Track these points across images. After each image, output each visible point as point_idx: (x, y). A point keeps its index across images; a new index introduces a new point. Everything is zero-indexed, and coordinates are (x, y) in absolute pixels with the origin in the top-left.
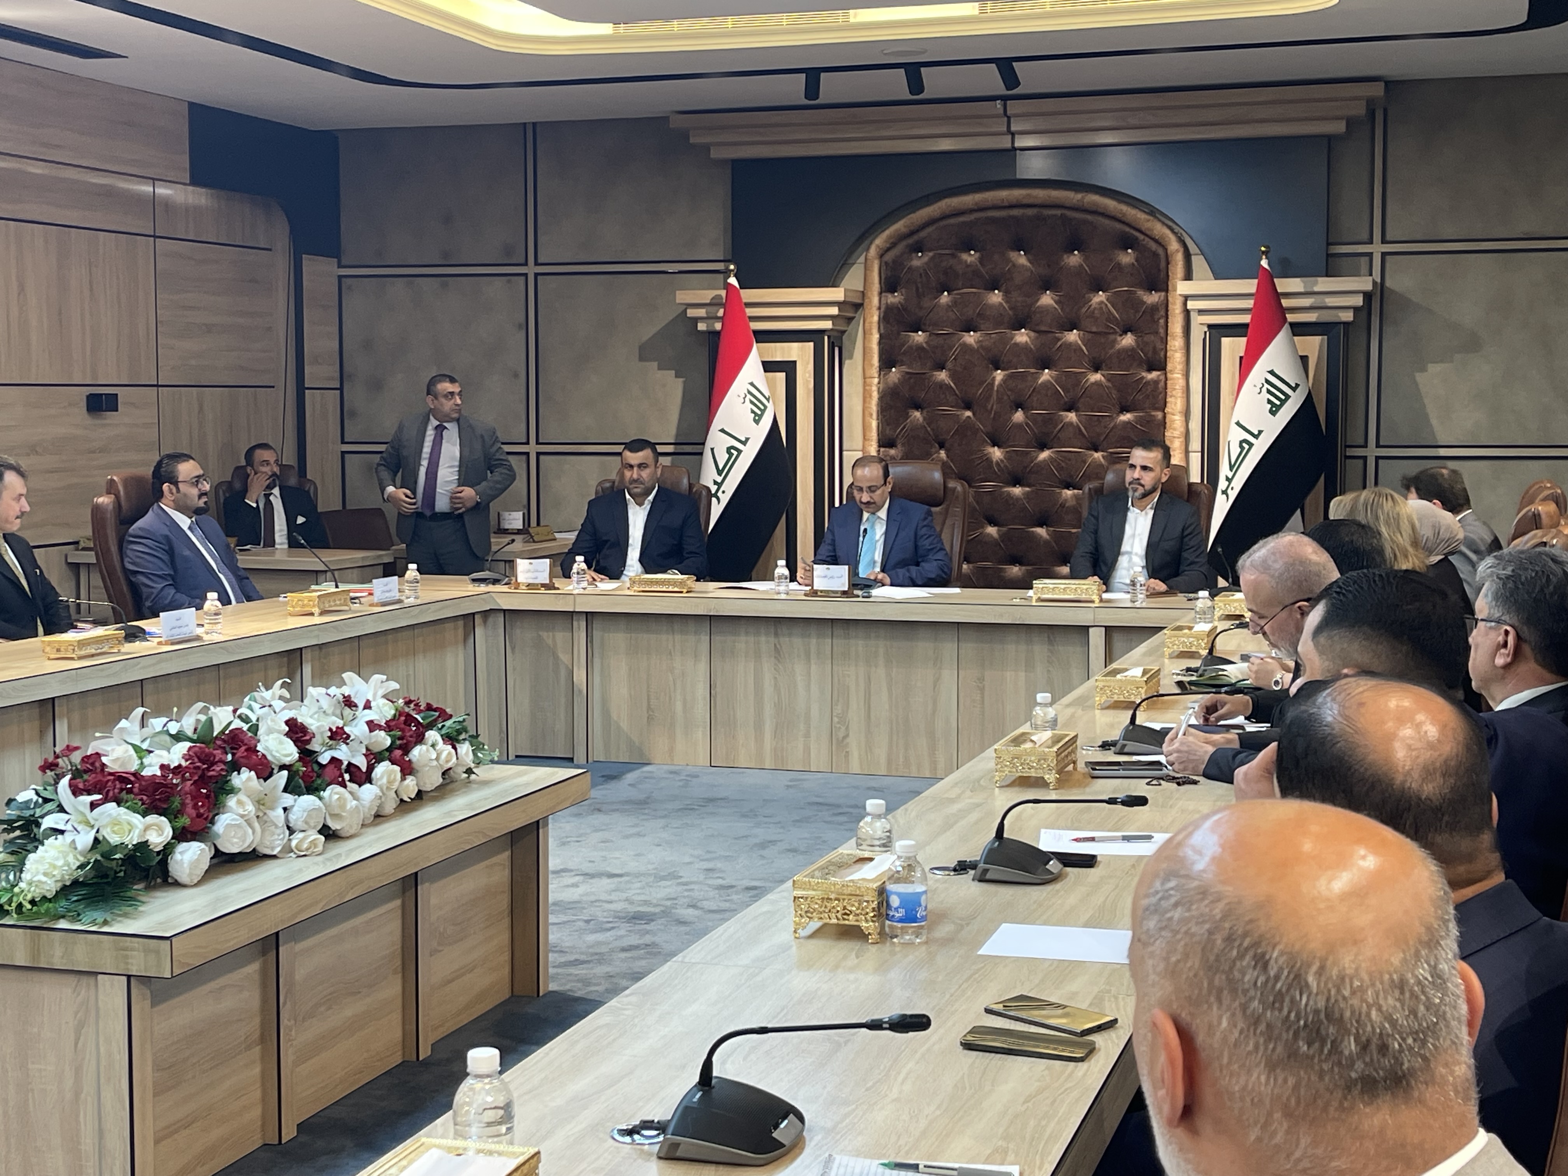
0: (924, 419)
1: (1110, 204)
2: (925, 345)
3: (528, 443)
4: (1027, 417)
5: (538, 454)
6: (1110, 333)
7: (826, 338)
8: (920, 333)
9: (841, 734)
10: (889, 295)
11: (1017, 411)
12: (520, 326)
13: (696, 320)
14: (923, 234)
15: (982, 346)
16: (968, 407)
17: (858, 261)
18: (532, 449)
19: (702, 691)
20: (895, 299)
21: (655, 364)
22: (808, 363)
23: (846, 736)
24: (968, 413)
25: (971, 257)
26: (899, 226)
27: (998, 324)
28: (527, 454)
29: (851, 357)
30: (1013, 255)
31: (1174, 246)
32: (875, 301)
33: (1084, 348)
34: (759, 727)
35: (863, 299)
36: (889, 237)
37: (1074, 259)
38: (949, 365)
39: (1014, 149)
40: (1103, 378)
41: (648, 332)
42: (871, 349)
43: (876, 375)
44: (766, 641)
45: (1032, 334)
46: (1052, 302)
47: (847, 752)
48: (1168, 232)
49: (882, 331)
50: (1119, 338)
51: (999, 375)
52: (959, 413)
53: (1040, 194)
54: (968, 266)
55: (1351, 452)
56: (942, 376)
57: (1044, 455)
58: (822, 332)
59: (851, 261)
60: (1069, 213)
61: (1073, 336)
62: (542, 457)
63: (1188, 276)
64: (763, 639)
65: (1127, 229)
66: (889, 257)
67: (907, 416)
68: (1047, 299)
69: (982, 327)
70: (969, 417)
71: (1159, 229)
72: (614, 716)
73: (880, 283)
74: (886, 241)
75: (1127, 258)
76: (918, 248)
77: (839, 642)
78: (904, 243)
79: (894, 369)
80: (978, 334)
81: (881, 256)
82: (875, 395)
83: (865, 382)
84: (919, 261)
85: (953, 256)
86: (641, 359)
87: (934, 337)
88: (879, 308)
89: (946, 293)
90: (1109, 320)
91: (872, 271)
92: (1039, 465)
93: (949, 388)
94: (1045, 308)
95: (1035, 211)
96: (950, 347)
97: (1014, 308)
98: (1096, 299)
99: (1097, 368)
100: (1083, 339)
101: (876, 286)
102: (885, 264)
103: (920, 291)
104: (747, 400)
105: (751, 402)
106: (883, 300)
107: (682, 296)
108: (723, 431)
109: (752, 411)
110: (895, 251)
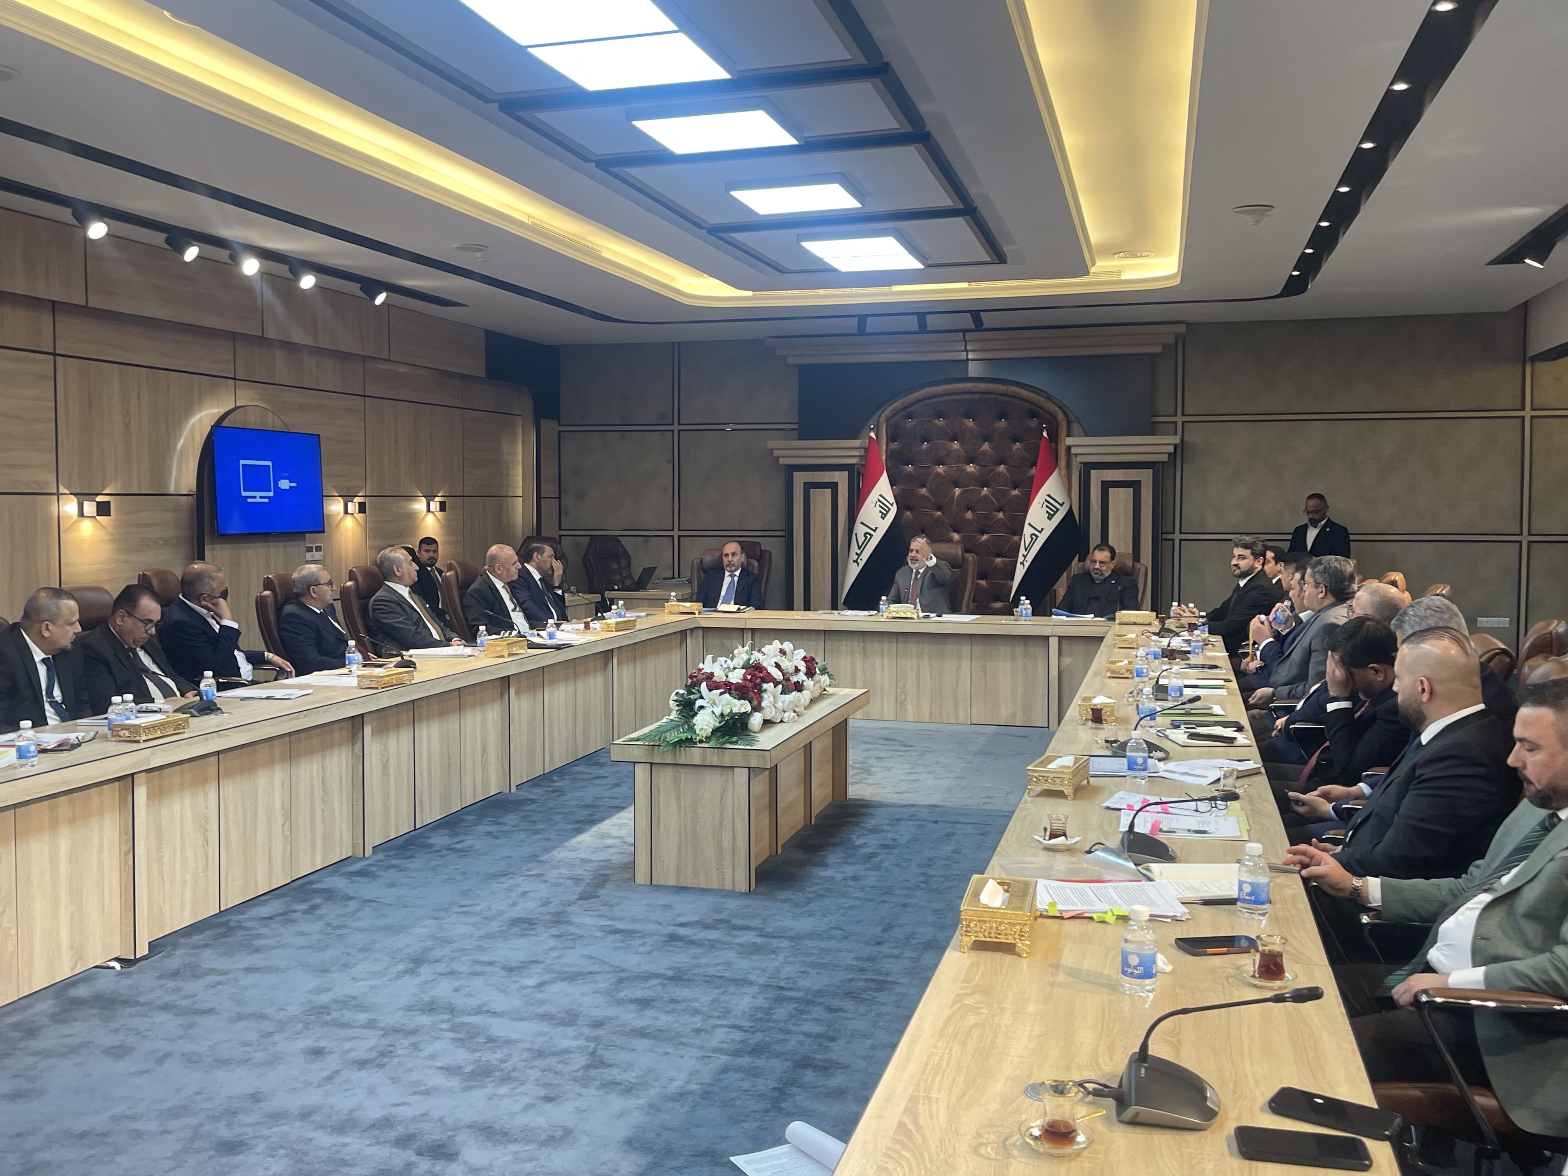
0: (913, 516)
1: (1023, 392)
2: (913, 473)
3: (672, 531)
4: (973, 515)
5: (679, 537)
6: (1023, 467)
7: (856, 468)
8: (911, 466)
9: (902, 699)
10: (892, 444)
11: (968, 511)
12: (669, 461)
13: (778, 458)
14: (912, 408)
15: (947, 474)
16: (939, 509)
17: (873, 425)
18: (676, 533)
20: (895, 446)
22: (845, 484)
23: (905, 699)
24: (939, 513)
25: (940, 422)
26: (898, 404)
27: (957, 461)
28: (673, 536)
30: (966, 421)
31: (1061, 416)
32: (884, 447)
33: (1008, 476)
36: (893, 410)
37: (1002, 424)
38: (928, 485)
39: (967, 360)
44: (857, 645)
45: (977, 467)
46: (989, 449)
47: (906, 710)
48: (1057, 408)
49: (888, 463)
50: (1029, 470)
51: (958, 491)
52: (934, 512)
53: (982, 386)
54: (939, 427)
55: (1165, 536)
56: (924, 491)
57: (985, 537)
58: (853, 465)
59: (868, 425)
60: (1000, 398)
61: (1002, 468)
62: (682, 539)
63: (1069, 435)
65: (1033, 406)
66: (892, 422)
67: (903, 514)
68: (986, 446)
69: (948, 463)
70: (939, 515)
71: (1052, 407)
73: (887, 436)
74: (889, 413)
75: (1033, 423)
76: (909, 416)
77: (901, 646)
78: (900, 413)
80: (945, 467)
81: (887, 421)
84: (910, 423)
85: (930, 421)
87: (918, 468)
88: (886, 451)
89: (926, 443)
90: (1023, 459)
91: (882, 429)
92: (981, 543)
93: (928, 498)
94: (985, 452)
95: (979, 396)
96: (929, 475)
97: (967, 451)
98: (1015, 448)
99: (1015, 487)
100: (1007, 470)
101: (884, 439)
102: (890, 425)
103: (909, 441)
104: (877, 505)
105: (880, 506)
106: (889, 447)
107: (771, 444)
108: (862, 523)
109: (880, 511)
110: (895, 419)
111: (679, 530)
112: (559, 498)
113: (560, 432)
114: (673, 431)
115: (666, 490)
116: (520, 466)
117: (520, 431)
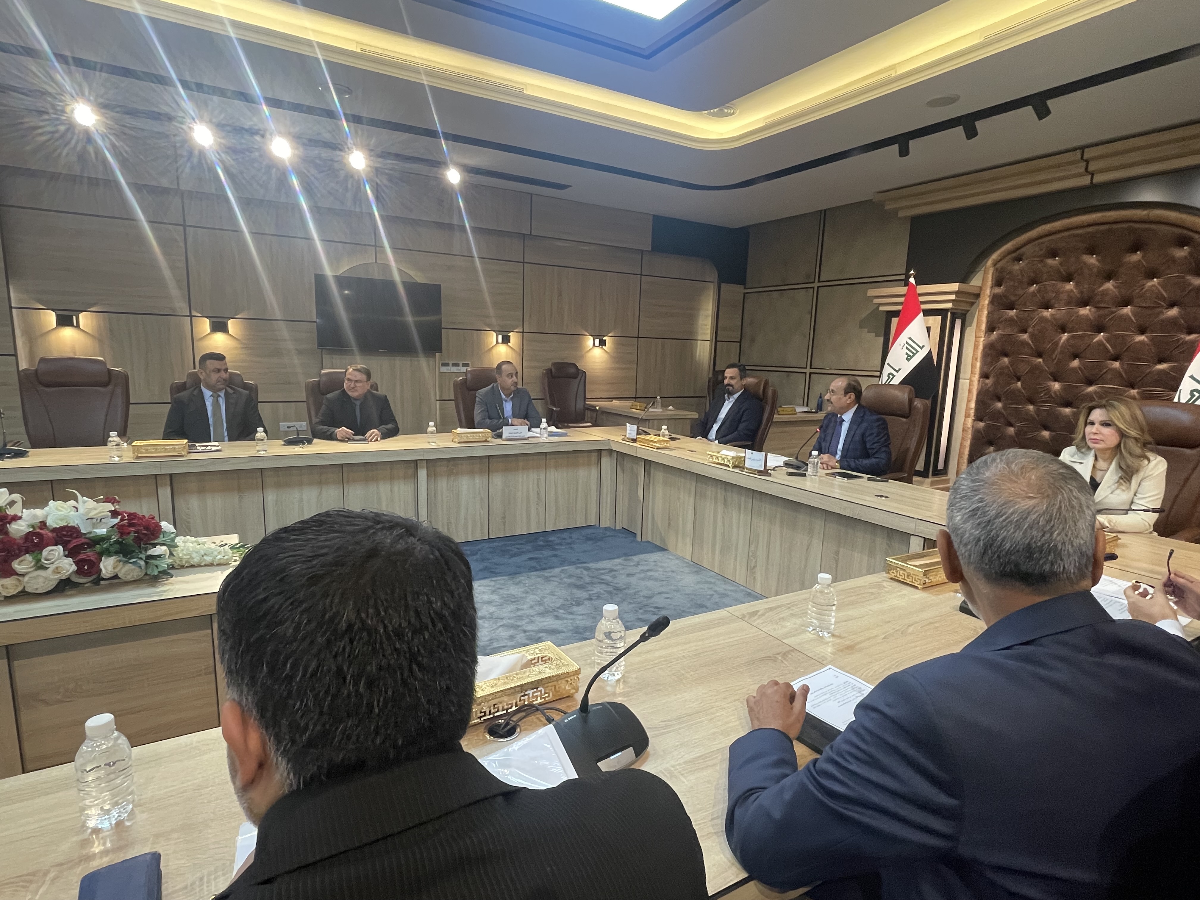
0: (1009, 363)
1: (1172, 215)
2: (1015, 318)
3: (806, 368)
4: (1080, 363)
5: (811, 373)
6: (1156, 307)
7: (948, 314)
8: (1015, 311)
9: (752, 565)
10: (997, 288)
11: (1074, 359)
12: (809, 312)
13: (879, 305)
14: (1024, 249)
15: (1054, 319)
16: (1040, 355)
17: (982, 269)
18: (808, 370)
20: (998, 290)
21: (866, 330)
22: (936, 328)
23: (755, 567)
24: (1040, 360)
25: (1053, 262)
26: (1009, 246)
27: (1068, 303)
28: (805, 373)
29: (970, 324)
30: (1087, 258)
32: (988, 292)
33: (1133, 318)
34: (714, 545)
35: (981, 291)
36: (1001, 253)
37: (1137, 257)
38: (1030, 330)
40: (1146, 339)
41: (864, 312)
42: (981, 320)
43: (983, 336)
44: (720, 494)
45: (1093, 309)
46: (1112, 287)
47: (755, 577)
49: (989, 311)
50: (1165, 311)
51: (1065, 336)
52: (1032, 359)
54: (1051, 267)
56: (1025, 337)
57: (1091, 389)
58: (946, 311)
59: (977, 269)
60: (1135, 226)
61: (1127, 310)
62: (812, 375)
65: (1185, 232)
66: (999, 265)
67: (998, 360)
68: (1109, 285)
69: (1056, 305)
70: (1040, 362)
72: (655, 517)
73: (992, 281)
74: (999, 256)
75: (1181, 253)
76: (1019, 259)
78: (1010, 256)
79: (994, 332)
80: (1054, 310)
81: (995, 264)
82: (981, 347)
83: (976, 340)
84: (1018, 265)
85: (1042, 261)
86: (861, 327)
87: (1021, 313)
88: (990, 296)
89: (1035, 285)
90: (1157, 298)
91: (989, 274)
92: (1086, 395)
93: (1028, 344)
94: (1105, 293)
95: (1107, 227)
96: (1032, 319)
97: (1082, 293)
98: (1149, 284)
99: (1142, 332)
100: (1131, 311)
101: (989, 283)
102: (997, 269)
103: (1016, 284)
104: (905, 347)
105: (907, 348)
106: (993, 292)
107: (871, 292)
108: (888, 364)
109: (907, 354)
110: (1003, 262)
111: (811, 368)
112: (740, 342)
113: (745, 294)
114: (813, 288)
115: (805, 337)
116: (710, 319)
117: (712, 293)
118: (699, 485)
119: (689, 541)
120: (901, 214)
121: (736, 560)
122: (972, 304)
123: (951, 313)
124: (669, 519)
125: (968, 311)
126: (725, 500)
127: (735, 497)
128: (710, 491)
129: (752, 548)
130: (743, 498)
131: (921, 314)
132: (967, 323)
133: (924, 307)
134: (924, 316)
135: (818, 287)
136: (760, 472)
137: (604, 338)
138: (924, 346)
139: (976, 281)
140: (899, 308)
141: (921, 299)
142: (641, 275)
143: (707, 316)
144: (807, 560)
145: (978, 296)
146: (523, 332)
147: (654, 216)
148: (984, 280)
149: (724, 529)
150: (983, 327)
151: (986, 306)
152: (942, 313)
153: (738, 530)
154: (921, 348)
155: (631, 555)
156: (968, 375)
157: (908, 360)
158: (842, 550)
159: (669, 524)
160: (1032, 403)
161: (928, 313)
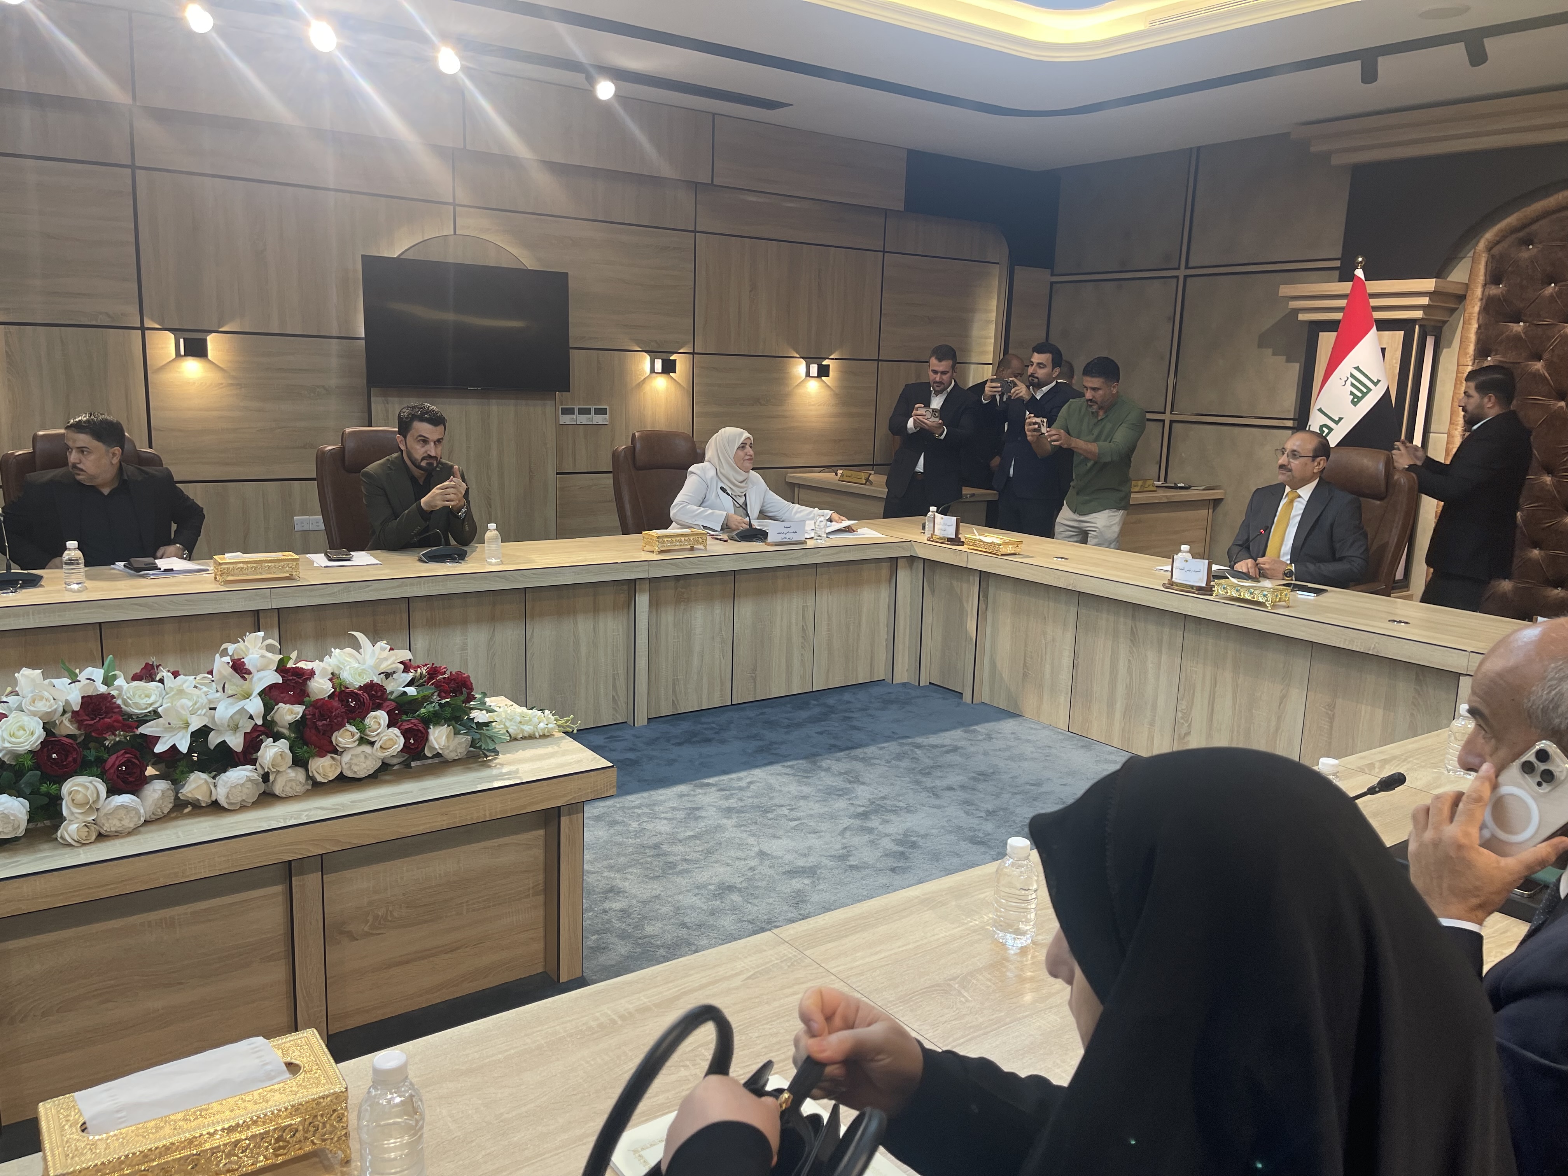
2: (1523, 335)
3: (1164, 413)
5: (1171, 422)
7: (1417, 327)
8: (1521, 324)
9: (1183, 732)
10: (1493, 287)
12: (1169, 319)
13: (1297, 311)
14: (1535, 227)
16: (1562, 396)
17: (1469, 255)
18: (1167, 417)
19: (1066, 661)
20: (1496, 291)
21: (1270, 351)
22: (1396, 351)
23: (1188, 734)
24: (1563, 404)
26: (1513, 220)
28: (1163, 421)
29: (1449, 345)
32: (1479, 292)
34: (1111, 704)
35: (1467, 292)
36: (1501, 231)
38: (1546, 355)
41: (1268, 322)
42: (1467, 338)
43: (1471, 364)
44: (1124, 623)
49: (1481, 322)
52: (1552, 403)
56: (1538, 366)
58: (1413, 321)
59: (1461, 255)
62: (1174, 425)
64: (1122, 619)
66: (1496, 251)
70: (1562, 407)
72: (999, 665)
73: (1485, 275)
74: (1496, 235)
76: (1528, 242)
78: (1514, 236)
79: (1489, 358)
81: (1489, 249)
83: (1458, 369)
84: (1528, 252)
86: (1261, 345)
87: (1534, 327)
88: (1482, 299)
89: (1553, 285)
91: (1479, 263)
93: (1543, 378)
96: (1550, 338)
101: (1481, 278)
102: (1493, 257)
103: (1524, 282)
104: (1348, 383)
105: (1352, 385)
106: (1487, 293)
107: (1285, 290)
108: (1320, 410)
109: (1352, 393)
110: (1504, 245)
111: (1172, 413)
113: (1052, 283)
114: (1177, 277)
115: (1163, 359)
116: (993, 326)
117: (996, 283)
118: (1083, 611)
119: (1063, 699)
120: (1335, 161)
121: (1152, 724)
122: (1453, 311)
123: (1420, 326)
124: (1025, 666)
125: (1445, 322)
126: (1133, 633)
127: (1152, 629)
128: (1105, 620)
129: (1183, 705)
130: (1167, 630)
131: (1375, 327)
132: (1443, 342)
133: (1377, 315)
134: (1378, 330)
135: (1186, 277)
136: (1200, 589)
137: (825, 363)
138: (1379, 381)
139: (1458, 275)
140: (1338, 316)
141: (1374, 302)
142: (884, 252)
143: (989, 322)
144: (1279, 718)
145: (1461, 298)
146: (693, 353)
147: (910, 152)
148: (1472, 273)
149: (1131, 678)
150: (1471, 349)
151: (1476, 315)
152: (1405, 325)
153: (1157, 678)
154: (1375, 384)
155: (976, 724)
156: (1445, 427)
157: (1354, 404)
158: (1339, 701)
159: (1025, 675)
160: (1550, 472)
161: (1384, 325)
